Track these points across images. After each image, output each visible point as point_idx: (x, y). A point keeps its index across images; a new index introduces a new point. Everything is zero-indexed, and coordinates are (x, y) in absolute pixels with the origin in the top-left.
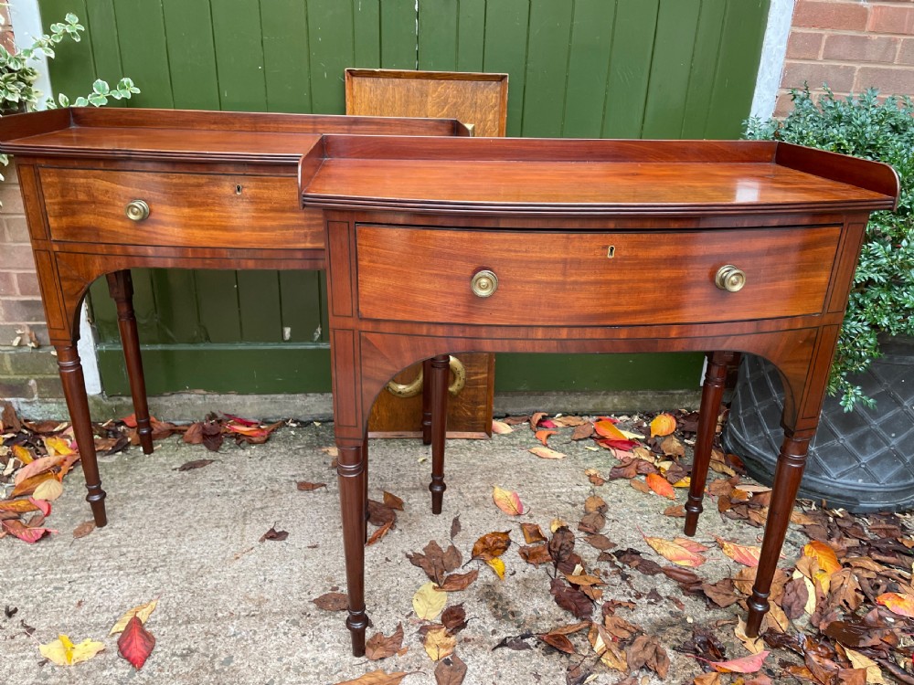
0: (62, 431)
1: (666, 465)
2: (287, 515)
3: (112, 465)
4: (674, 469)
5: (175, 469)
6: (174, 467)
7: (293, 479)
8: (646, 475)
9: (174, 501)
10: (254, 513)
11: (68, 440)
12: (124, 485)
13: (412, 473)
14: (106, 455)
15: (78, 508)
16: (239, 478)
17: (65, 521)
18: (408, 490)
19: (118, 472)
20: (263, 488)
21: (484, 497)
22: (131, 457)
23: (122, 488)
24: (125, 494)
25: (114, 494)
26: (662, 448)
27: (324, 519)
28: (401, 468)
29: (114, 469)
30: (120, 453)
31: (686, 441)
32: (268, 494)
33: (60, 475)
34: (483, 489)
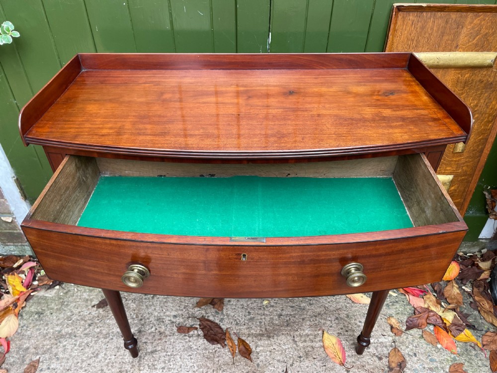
0: (20, 266)
1: (449, 317)
2: (169, 362)
3: (53, 299)
4: (456, 322)
5: (94, 306)
6: (93, 303)
7: (174, 320)
8: (435, 326)
9: (92, 341)
10: (146, 358)
11: (23, 276)
12: (59, 322)
13: (259, 317)
14: (48, 289)
15: (27, 345)
16: (137, 317)
17: (19, 359)
18: (256, 336)
19: (56, 308)
20: (153, 329)
21: (312, 347)
22: (65, 291)
23: (57, 325)
24: (60, 332)
25: (52, 331)
26: (446, 295)
27: (196, 368)
28: (252, 311)
29: (53, 305)
30: (57, 287)
31: (463, 287)
32: (157, 337)
33: (17, 310)
34: (311, 337)
